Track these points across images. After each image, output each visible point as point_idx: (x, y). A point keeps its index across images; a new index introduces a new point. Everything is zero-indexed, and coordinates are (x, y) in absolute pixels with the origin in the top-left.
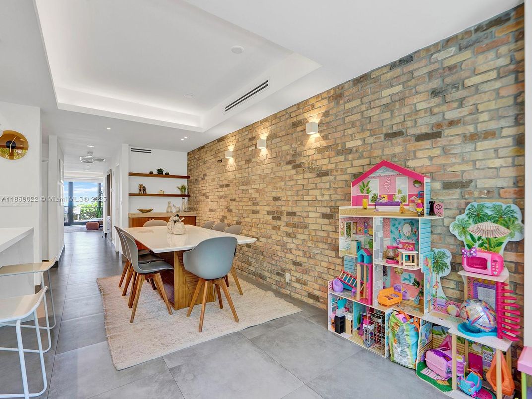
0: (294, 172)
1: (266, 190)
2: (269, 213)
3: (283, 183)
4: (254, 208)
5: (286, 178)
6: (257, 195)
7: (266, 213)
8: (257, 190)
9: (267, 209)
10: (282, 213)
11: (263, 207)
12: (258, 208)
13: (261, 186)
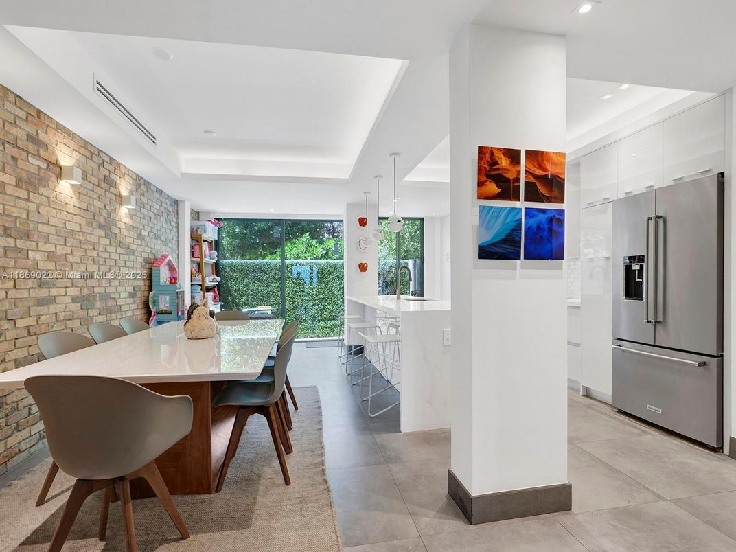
0: (107, 241)
1: (70, 258)
2: (75, 300)
3: (95, 253)
4: (43, 293)
5: (99, 246)
6: (51, 266)
7: (70, 301)
8: (51, 256)
9: (72, 291)
10: (94, 296)
11: (64, 289)
12: (54, 292)
13: (60, 250)
